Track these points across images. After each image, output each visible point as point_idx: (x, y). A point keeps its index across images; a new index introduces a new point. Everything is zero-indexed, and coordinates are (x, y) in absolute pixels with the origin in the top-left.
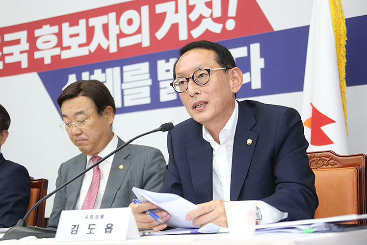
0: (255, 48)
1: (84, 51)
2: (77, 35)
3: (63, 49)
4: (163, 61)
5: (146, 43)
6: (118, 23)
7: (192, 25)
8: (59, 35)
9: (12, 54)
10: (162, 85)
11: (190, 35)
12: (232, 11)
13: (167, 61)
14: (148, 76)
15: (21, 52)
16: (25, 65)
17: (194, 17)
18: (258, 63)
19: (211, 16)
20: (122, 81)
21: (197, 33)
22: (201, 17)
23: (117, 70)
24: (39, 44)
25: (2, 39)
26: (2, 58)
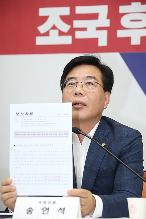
9: (85, 29)
15: (98, 29)
16: (103, 42)
24: (124, 21)
25: (73, 10)
26: (72, 32)
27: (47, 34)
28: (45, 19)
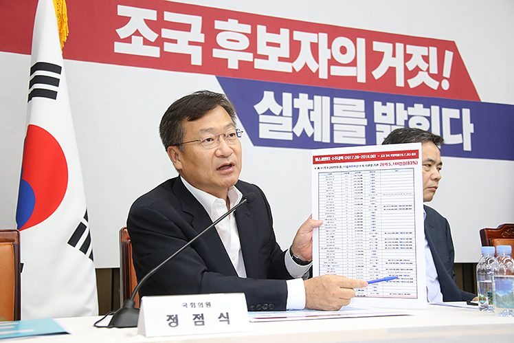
0: (466, 113)
1: (286, 68)
2: (278, 45)
3: (257, 56)
4: (380, 103)
5: (362, 79)
6: (330, 47)
7: (409, 74)
8: (253, 37)
9: (175, 41)
10: (378, 127)
11: (406, 83)
12: (447, 73)
13: (384, 104)
14: (363, 115)
15: (191, 43)
16: (197, 60)
17: (411, 66)
18: (468, 128)
19: (428, 70)
20: (332, 114)
21: (414, 83)
22: (417, 69)
23: (327, 99)
24: (221, 39)
25: (160, 16)
26: (160, 42)
27: (128, 40)
28: (126, 20)
